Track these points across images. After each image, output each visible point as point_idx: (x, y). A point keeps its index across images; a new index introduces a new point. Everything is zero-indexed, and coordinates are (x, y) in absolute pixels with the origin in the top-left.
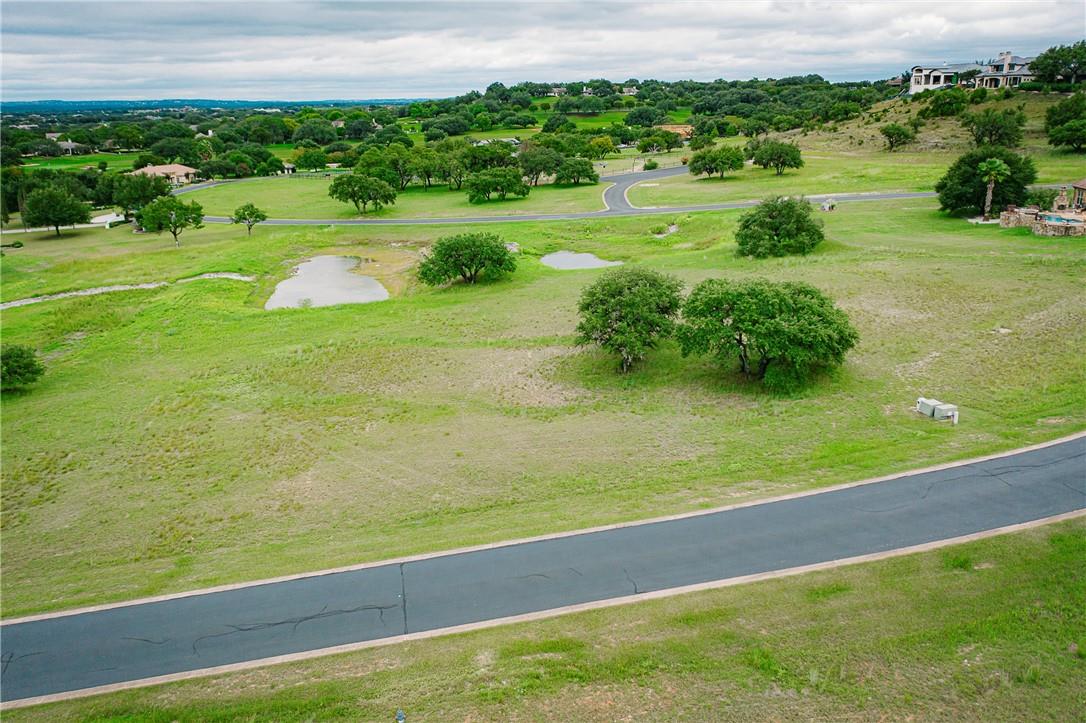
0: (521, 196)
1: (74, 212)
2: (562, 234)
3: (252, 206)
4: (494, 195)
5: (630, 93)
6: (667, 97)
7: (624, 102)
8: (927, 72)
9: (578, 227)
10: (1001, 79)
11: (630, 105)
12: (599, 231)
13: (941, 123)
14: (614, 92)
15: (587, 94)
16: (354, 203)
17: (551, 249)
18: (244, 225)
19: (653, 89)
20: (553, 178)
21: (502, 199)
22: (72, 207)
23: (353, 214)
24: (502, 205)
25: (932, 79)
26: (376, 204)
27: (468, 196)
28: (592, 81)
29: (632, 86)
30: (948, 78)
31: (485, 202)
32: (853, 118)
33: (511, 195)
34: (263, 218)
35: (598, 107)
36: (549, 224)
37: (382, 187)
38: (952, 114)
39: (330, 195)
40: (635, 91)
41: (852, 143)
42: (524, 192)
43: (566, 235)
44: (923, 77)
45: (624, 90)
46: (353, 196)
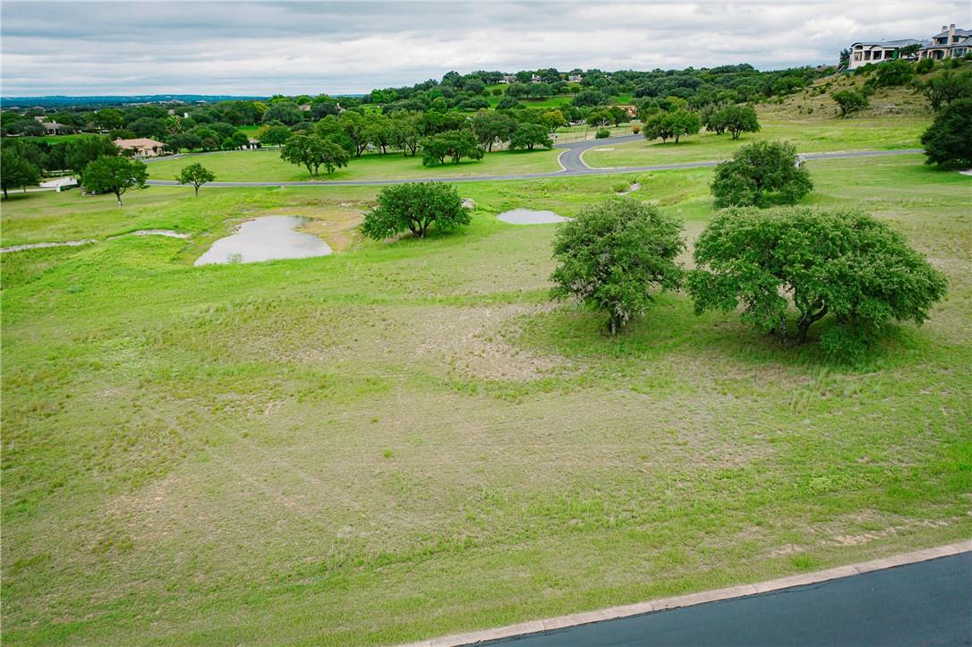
0: (476, 160)
1: (21, 174)
2: (518, 193)
3: (199, 165)
4: (448, 159)
5: (575, 81)
6: (609, 84)
7: (569, 88)
8: (867, 49)
9: (534, 186)
10: (945, 50)
11: (575, 90)
12: (557, 190)
13: (890, 92)
14: (561, 79)
15: (536, 81)
16: (305, 166)
17: (507, 207)
18: (190, 186)
19: (597, 78)
20: (506, 145)
21: (457, 163)
22: (19, 168)
23: (303, 177)
24: (456, 168)
25: (872, 54)
26: (329, 166)
27: (422, 159)
28: (539, 70)
29: (577, 74)
30: (889, 54)
31: (439, 165)
32: (796, 92)
33: (466, 159)
34: (211, 178)
35: (546, 92)
37: (334, 149)
38: (900, 83)
39: (282, 157)
40: (579, 78)
41: (801, 112)
42: (478, 156)
43: (523, 194)
44: (863, 53)
45: (570, 77)
46: (305, 158)
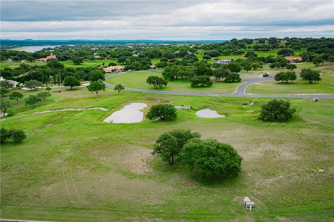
4: (199, 85)
9: (218, 100)
12: (225, 102)
15: (266, 43)
16: (154, 85)
20: (224, 79)
21: (203, 86)
23: (153, 89)
26: (160, 86)
27: (191, 85)
34: (123, 89)
36: (210, 98)
40: (286, 42)
42: (210, 84)
45: (281, 41)
